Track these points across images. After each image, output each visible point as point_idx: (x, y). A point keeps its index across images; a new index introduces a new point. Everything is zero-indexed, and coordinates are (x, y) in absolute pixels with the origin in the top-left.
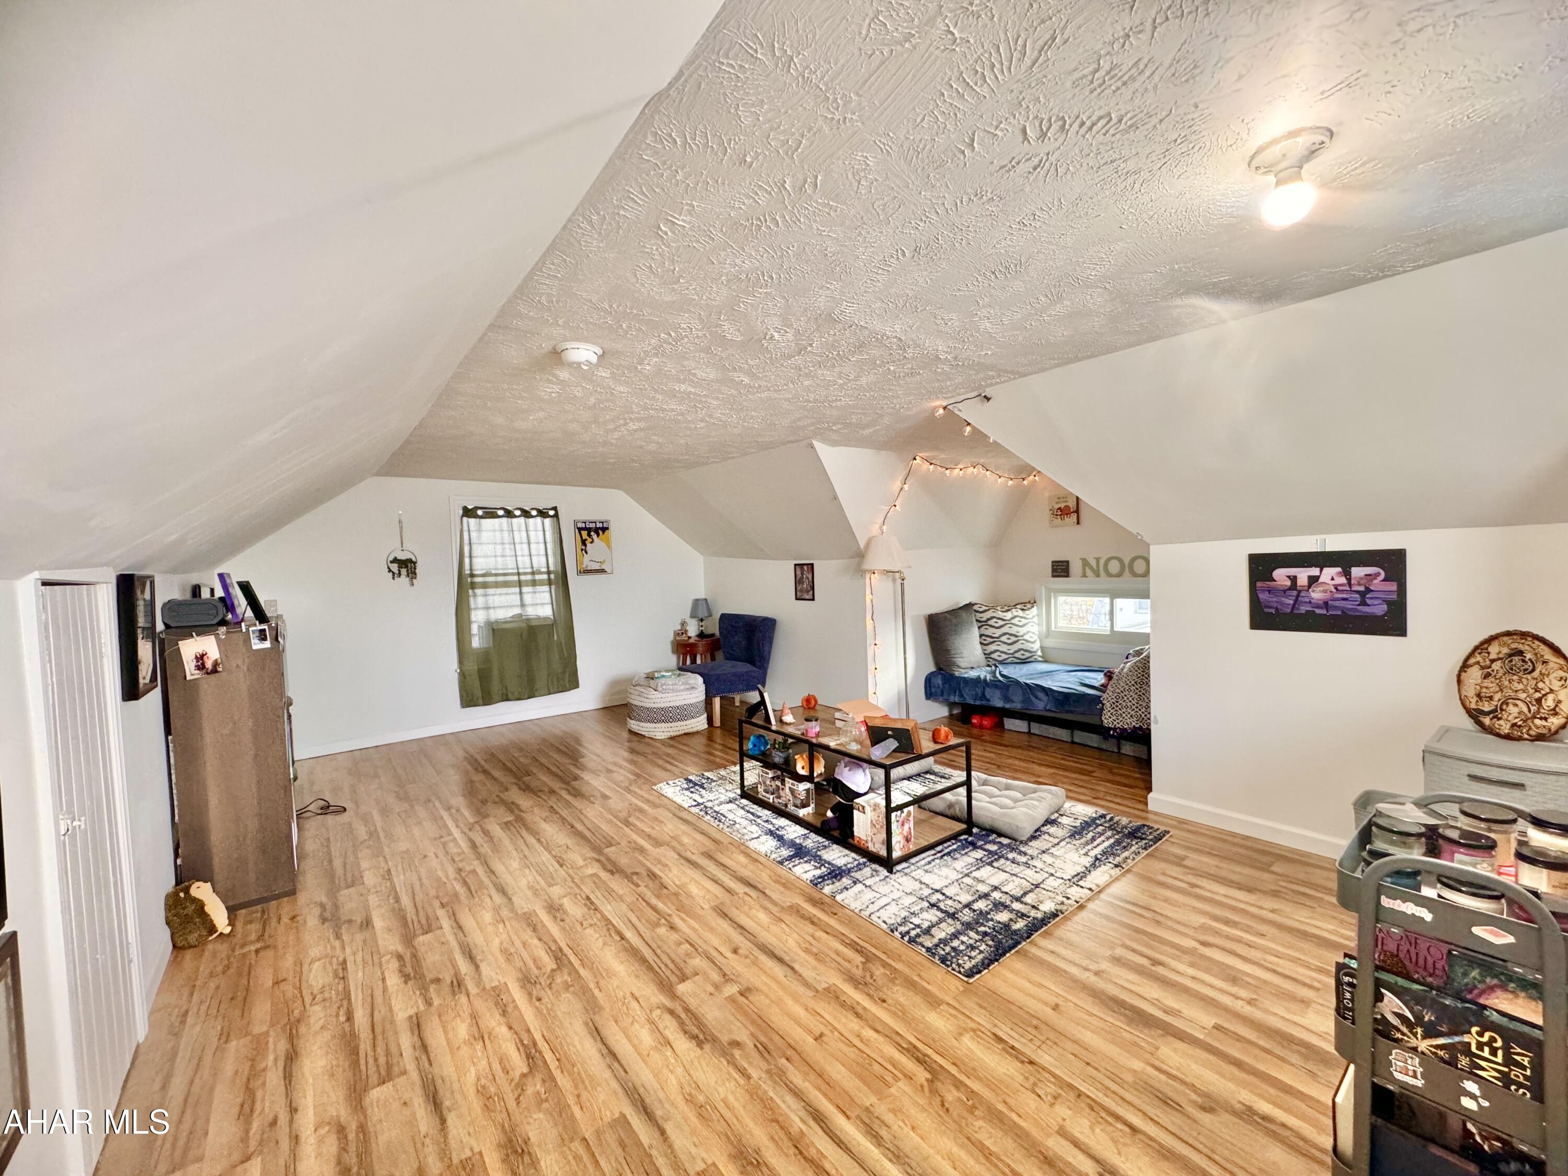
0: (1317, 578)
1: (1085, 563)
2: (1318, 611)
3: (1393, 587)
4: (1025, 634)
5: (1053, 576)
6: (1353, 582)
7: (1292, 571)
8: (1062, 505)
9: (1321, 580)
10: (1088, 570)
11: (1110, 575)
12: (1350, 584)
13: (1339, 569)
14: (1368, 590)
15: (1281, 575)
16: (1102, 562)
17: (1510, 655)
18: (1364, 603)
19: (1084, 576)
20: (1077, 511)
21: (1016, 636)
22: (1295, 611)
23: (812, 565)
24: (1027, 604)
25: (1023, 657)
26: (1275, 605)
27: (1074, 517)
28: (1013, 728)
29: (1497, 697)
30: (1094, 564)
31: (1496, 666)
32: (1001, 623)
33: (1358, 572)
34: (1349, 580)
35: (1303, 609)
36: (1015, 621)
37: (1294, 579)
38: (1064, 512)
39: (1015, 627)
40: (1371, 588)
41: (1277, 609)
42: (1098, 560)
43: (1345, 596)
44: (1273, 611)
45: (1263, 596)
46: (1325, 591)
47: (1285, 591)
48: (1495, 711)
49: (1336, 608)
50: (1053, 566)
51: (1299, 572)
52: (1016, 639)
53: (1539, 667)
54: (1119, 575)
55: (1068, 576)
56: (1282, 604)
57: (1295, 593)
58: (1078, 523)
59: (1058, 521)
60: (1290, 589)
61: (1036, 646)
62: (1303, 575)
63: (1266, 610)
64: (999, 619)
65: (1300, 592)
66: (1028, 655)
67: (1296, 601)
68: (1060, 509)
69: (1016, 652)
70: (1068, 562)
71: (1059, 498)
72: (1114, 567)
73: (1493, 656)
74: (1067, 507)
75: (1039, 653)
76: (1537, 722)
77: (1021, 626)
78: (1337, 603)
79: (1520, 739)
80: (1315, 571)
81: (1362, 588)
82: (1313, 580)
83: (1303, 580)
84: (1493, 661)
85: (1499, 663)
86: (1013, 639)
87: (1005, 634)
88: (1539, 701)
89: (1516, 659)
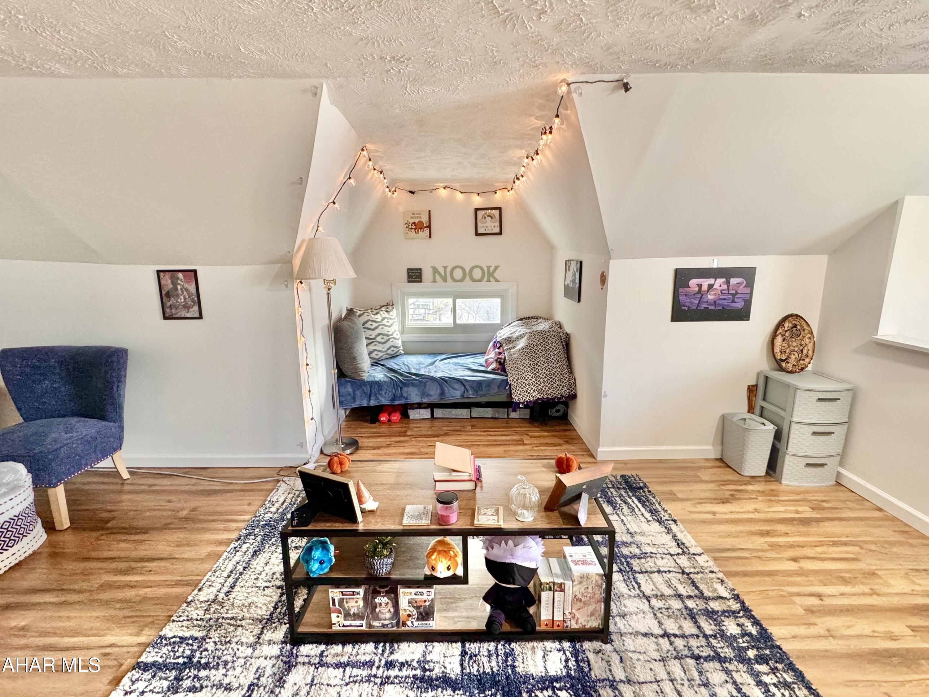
0: (712, 285)
1: (435, 270)
2: (710, 307)
3: (748, 290)
4: (393, 333)
5: (409, 282)
6: (730, 288)
7: (700, 281)
8: (417, 221)
9: (714, 287)
10: (438, 277)
11: (456, 281)
12: (728, 289)
13: (724, 280)
14: (737, 293)
15: (693, 283)
16: (449, 270)
17: (792, 328)
18: (733, 302)
19: (435, 281)
20: (429, 227)
21: (388, 335)
22: (699, 308)
23: (195, 272)
24: (388, 306)
25: (393, 353)
26: (687, 304)
27: (427, 231)
28: (417, 417)
29: (788, 351)
30: (442, 271)
31: (787, 334)
32: (375, 325)
33: (733, 281)
34: (728, 287)
35: (703, 306)
36: (385, 322)
37: (700, 286)
38: (418, 227)
39: (385, 328)
40: (739, 292)
41: (689, 307)
42: (445, 268)
43: (725, 297)
44: (686, 308)
45: (682, 298)
46: (715, 294)
47: (694, 295)
48: (786, 359)
49: (720, 305)
50: (408, 273)
51: (704, 282)
52: (387, 338)
53: (802, 333)
54: (461, 281)
55: (421, 282)
56: (692, 303)
57: (700, 296)
58: (430, 237)
59: (413, 234)
60: (697, 293)
61: (399, 343)
62: (706, 283)
63: (683, 308)
64: (373, 321)
65: (702, 295)
66: (396, 350)
67: (699, 301)
68: (414, 223)
69: (388, 349)
70: (420, 269)
71: (414, 214)
72: (458, 274)
73: (786, 329)
74: (421, 222)
75: (402, 348)
76: (802, 362)
77: (389, 327)
78: (721, 302)
79: (796, 372)
80: (711, 281)
81: (734, 292)
82: (711, 286)
83: (705, 288)
84: (786, 331)
85: (788, 332)
86: (386, 338)
87: (379, 335)
88: (802, 351)
89: (794, 329)
